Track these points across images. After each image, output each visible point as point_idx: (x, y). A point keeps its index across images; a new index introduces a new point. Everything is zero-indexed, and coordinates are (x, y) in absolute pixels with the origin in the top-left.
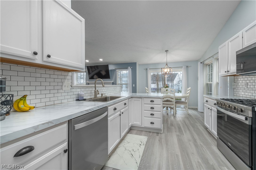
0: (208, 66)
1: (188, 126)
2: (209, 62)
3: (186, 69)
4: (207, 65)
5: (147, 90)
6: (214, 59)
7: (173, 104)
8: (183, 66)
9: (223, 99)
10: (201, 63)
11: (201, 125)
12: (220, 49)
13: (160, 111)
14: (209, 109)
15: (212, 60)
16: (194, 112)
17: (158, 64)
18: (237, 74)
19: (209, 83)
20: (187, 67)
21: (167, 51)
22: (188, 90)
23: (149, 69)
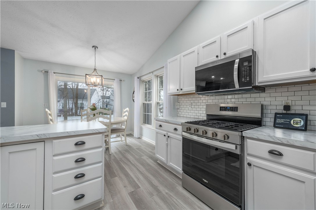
0: (144, 84)
1: (136, 165)
2: (147, 78)
3: (119, 83)
4: (144, 82)
5: (50, 115)
6: (154, 75)
7: (108, 135)
8: (116, 79)
9: (188, 123)
10: (138, 78)
11: (148, 158)
12: (169, 63)
13: (100, 160)
14: (165, 135)
15: (151, 76)
16: (131, 140)
17: (74, 67)
18: (196, 93)
19: (146, 102)
20: (121, 80)
21: (96, 48)
22: (125, 112)
23: (52, 72)
